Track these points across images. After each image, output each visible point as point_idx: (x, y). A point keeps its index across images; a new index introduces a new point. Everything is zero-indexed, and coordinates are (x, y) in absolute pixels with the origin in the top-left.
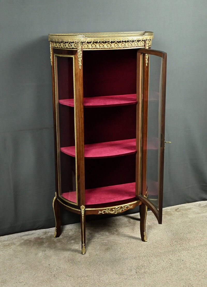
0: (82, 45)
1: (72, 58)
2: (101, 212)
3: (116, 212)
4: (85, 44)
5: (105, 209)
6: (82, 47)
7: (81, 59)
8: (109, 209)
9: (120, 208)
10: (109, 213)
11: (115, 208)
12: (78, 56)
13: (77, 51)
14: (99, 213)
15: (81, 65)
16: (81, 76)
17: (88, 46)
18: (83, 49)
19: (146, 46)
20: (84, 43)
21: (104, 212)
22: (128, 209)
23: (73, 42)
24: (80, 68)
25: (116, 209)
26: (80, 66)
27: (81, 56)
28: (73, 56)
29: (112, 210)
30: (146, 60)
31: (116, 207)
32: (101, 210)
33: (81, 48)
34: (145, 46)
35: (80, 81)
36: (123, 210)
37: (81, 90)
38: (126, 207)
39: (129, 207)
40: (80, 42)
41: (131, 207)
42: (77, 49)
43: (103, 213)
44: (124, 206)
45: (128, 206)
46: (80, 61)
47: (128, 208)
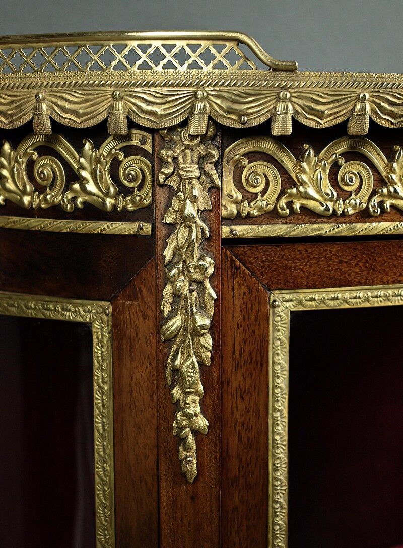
4: (253, 156)
17: (288, 181)
23: (99, 133)
42: (147, 228)
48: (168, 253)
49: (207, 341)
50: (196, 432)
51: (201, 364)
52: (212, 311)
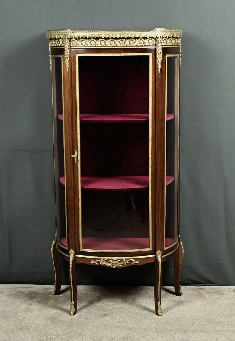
0: (70, 41)
1: (61, 58)
2: (95, 261)
3: (114, 266)
5: (100, 259)
6: (70, 44)
7: (69, 60)
8: (104, 259)
9: (120, 260)
10: (104, 264)
11: (112, 260)
12: (65, 55)
13: (64, 49)
14: (91, 263)
15: (69, 67)
16: (69, 81)
17: (77, 43)
18: (71, 47)
19: (158, 46)
20: (72, 40)
21: (98, 262)
22: (131, 265)
24: (68, 71)
25: (115, 260)
26: (67, 68)
27: (68, 55)
28: (61, 56)
29: (108, 261)
30: (158, 64)
31: (115, 258)
32: (94, 260)
33: (68, 46)
34: (156, 45)
35: (68, 86)
36: (125, 264)
37: (69, 99)
38: (129, 261)
39: (133, 261)
40: (67, 38)
41: (136, 263)
42: (64, 47)
43: (97, 264)
44: (126, 259)
45: (131, 260)
46: (67, 61)
47: (133, 263)
48: (65, 50)
49: (69, 58)
50: (68, 67)
51: (68, 61)
52: (69, 55)
